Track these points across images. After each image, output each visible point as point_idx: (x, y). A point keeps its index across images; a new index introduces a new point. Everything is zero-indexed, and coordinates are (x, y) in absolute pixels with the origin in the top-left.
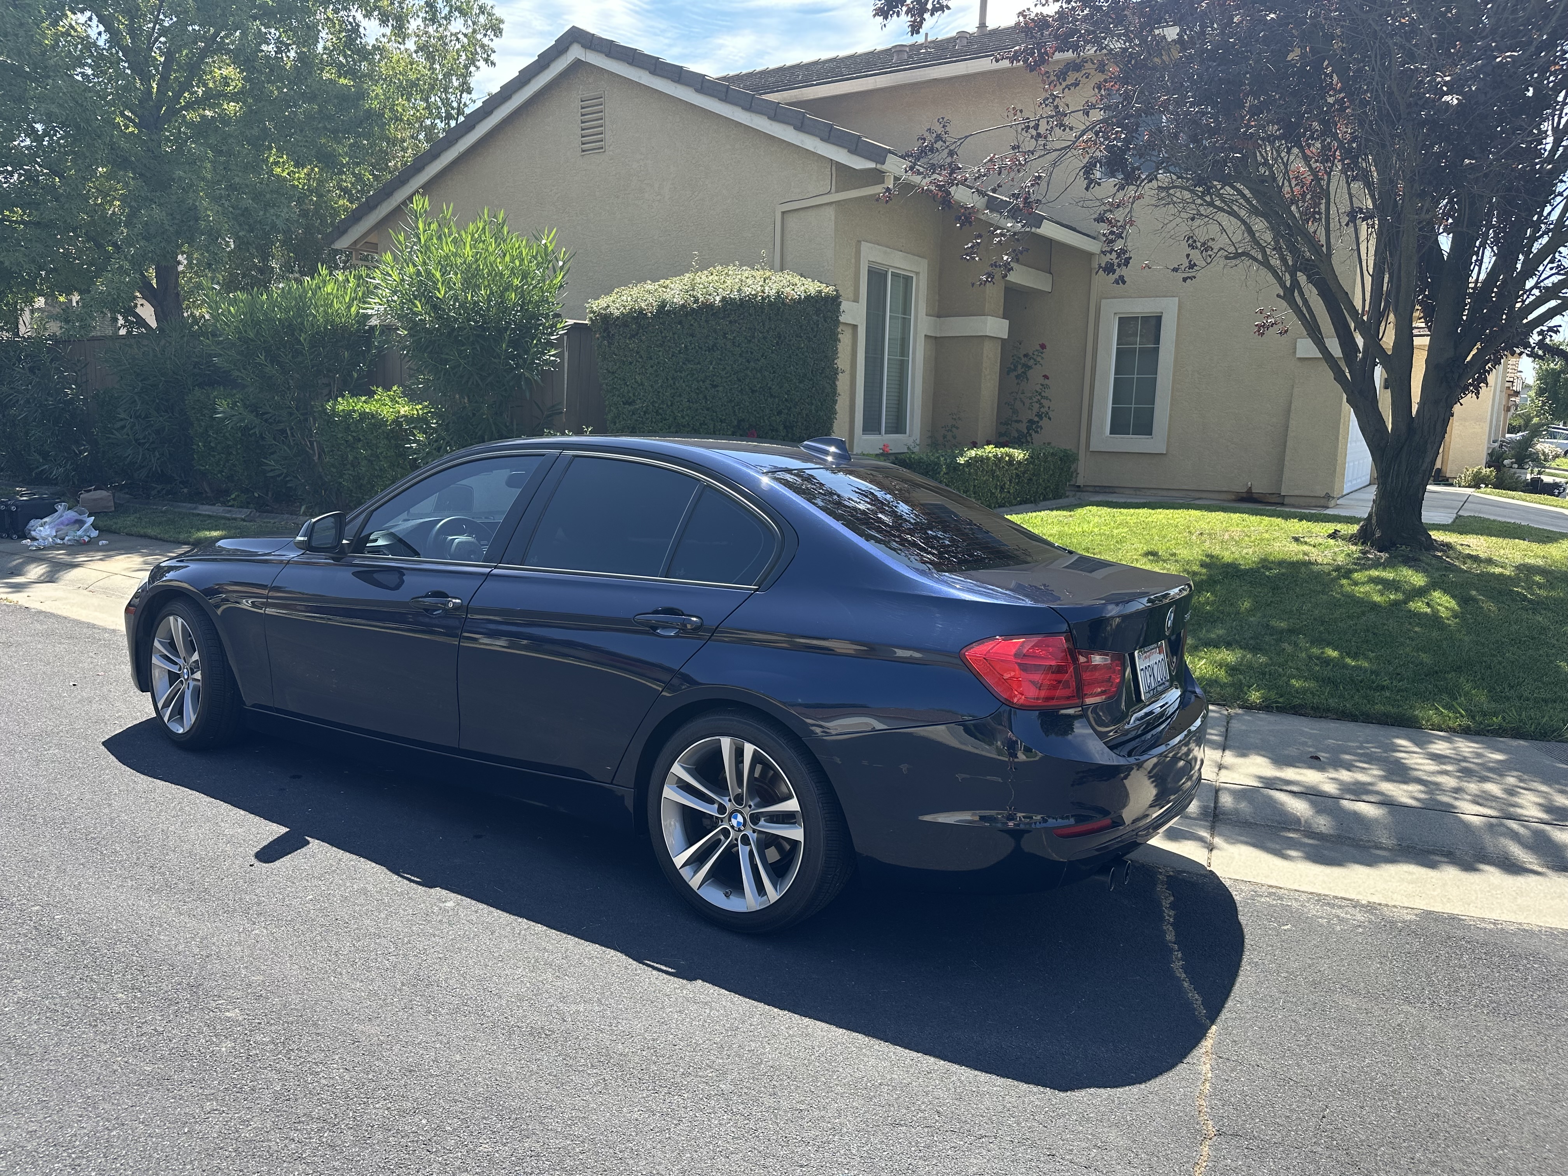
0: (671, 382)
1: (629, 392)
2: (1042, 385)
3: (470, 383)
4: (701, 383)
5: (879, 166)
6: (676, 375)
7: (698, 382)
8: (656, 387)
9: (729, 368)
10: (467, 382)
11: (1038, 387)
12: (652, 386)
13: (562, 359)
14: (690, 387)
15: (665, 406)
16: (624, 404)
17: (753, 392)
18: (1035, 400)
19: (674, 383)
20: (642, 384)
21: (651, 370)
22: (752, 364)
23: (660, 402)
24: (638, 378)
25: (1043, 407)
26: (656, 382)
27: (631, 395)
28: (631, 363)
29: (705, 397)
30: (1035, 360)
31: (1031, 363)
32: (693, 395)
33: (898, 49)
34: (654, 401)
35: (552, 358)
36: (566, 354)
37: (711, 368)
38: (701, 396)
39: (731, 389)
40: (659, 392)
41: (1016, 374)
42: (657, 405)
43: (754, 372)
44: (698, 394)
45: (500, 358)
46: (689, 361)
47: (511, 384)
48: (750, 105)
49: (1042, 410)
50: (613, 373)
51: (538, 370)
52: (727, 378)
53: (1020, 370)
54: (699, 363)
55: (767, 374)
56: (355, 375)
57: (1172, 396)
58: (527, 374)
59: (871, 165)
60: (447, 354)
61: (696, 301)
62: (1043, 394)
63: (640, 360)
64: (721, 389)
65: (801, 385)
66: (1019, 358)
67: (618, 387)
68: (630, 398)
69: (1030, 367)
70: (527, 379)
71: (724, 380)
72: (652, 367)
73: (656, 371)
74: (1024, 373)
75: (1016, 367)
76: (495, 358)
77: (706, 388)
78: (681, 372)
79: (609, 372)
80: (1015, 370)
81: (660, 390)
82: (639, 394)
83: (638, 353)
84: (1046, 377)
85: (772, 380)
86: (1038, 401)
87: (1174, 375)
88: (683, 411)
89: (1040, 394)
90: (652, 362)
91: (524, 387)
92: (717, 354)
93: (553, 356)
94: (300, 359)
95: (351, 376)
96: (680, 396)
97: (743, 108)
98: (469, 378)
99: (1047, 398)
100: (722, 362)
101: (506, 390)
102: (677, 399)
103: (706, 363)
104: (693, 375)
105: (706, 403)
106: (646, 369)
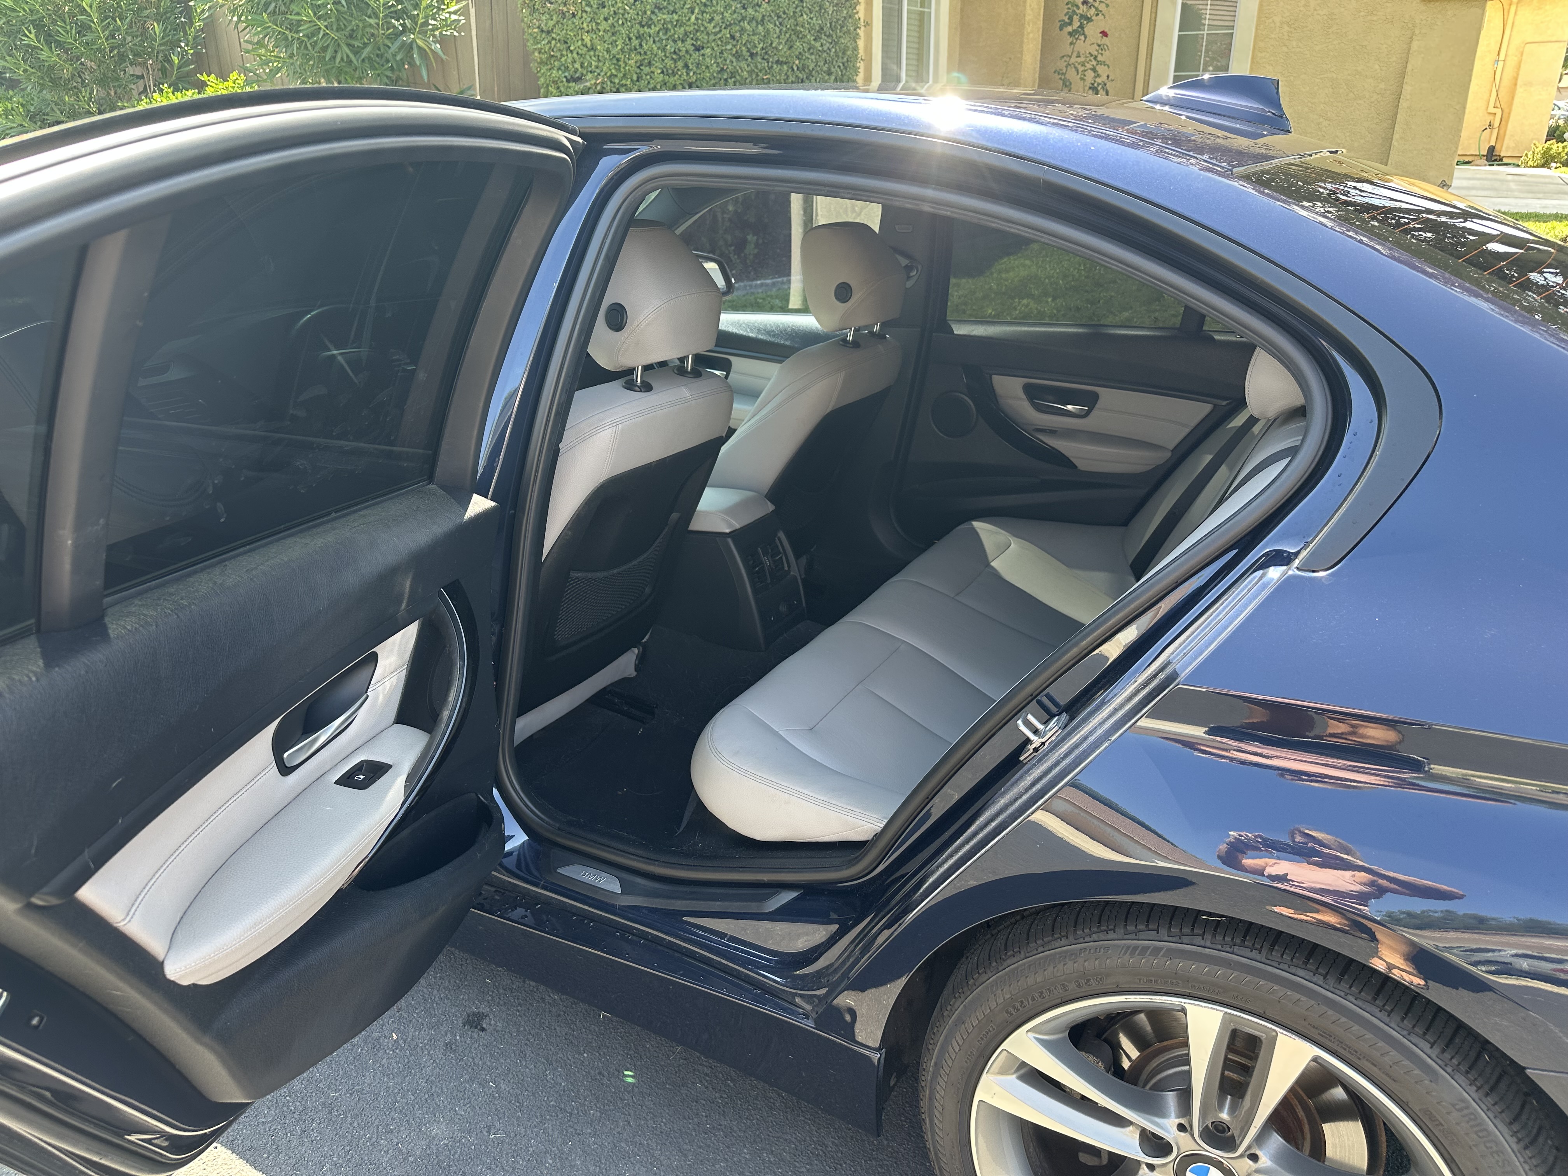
0: (635, 42)
1: (574, 61)
2: (1099, 46)
3: (338, 59)
4: (679, 43)
6: (642, 31)
7: (675, 41)
8: (614, 52)
9: (718, 18)
10: (334, 58)
11: (1093, 50)
12: (608, 51)
13: (468, 18)
14: (664, 50)
15: (628, 82)
16: (568, 81)
17: (752, 55)
18: (1088, 66)
19: (641, 45)
20: (593, 48)
21: (604, 25)
22: (750, 10)
24: (587, 38)
25: (1099, 76)
26: (614, 43)
27: (577, 66)
28: (574, 15)
29: (686, 66)
30: (1097, 9)
31: (1092, 12)
32: (669, 63)
34: (612, 75)
35: (454, 17)
36: (472, 11)
37: (693, 18)
38: (680, 64)
39: (721, 53)
40: (618, 60)
41: (1070, 29)
42: (617, 81)
43: (754, 24)
44: (675, 61)
45: (377, 17)
46: (660, 9)
47: (398, 58)
49: (1099, 80)
50: (548, 32)
51: (434, 36)
52: (716, 34)
53: (1076, 24)
54: (674, 12)
55: (771, 26)
56: (176, 60)
57: (1253, 58)
58: (420, 42)
60: (298, 14)
62: (1099, 58)
63: (588, 9)
64: (708, 51)
65: (818, 44)
67: (558, 54)
68: (576, 71)
69: (1089, 19)
70: (419, 47)
71: (712, 37)
72: (606, 19)
73: (613, 26)
74: (1081, 26)
75: (1071, 18)
76: (370, 17)
77: (687, 51)
78: (649, 27)
79: (542, 31)
80: (1070, 24)
81: (621, 56)
82: (590, 64)
84: (1104, 34)
85: (779, 37)
86: (1094, 70)
87: (1257, 29)
89: (1095, 58)
91: (418, 63)
93: (455, 13)
94: (89, 37)
95: (170, 62)
96: (650, 64)
98: (336, 52)
99: (1104, 64)
100: (708, 10)
101: (392, 68)
102: (646, 70)
103: (685, 11)
104: (667, 30)
105: (688, 74)
106: (598, 24)
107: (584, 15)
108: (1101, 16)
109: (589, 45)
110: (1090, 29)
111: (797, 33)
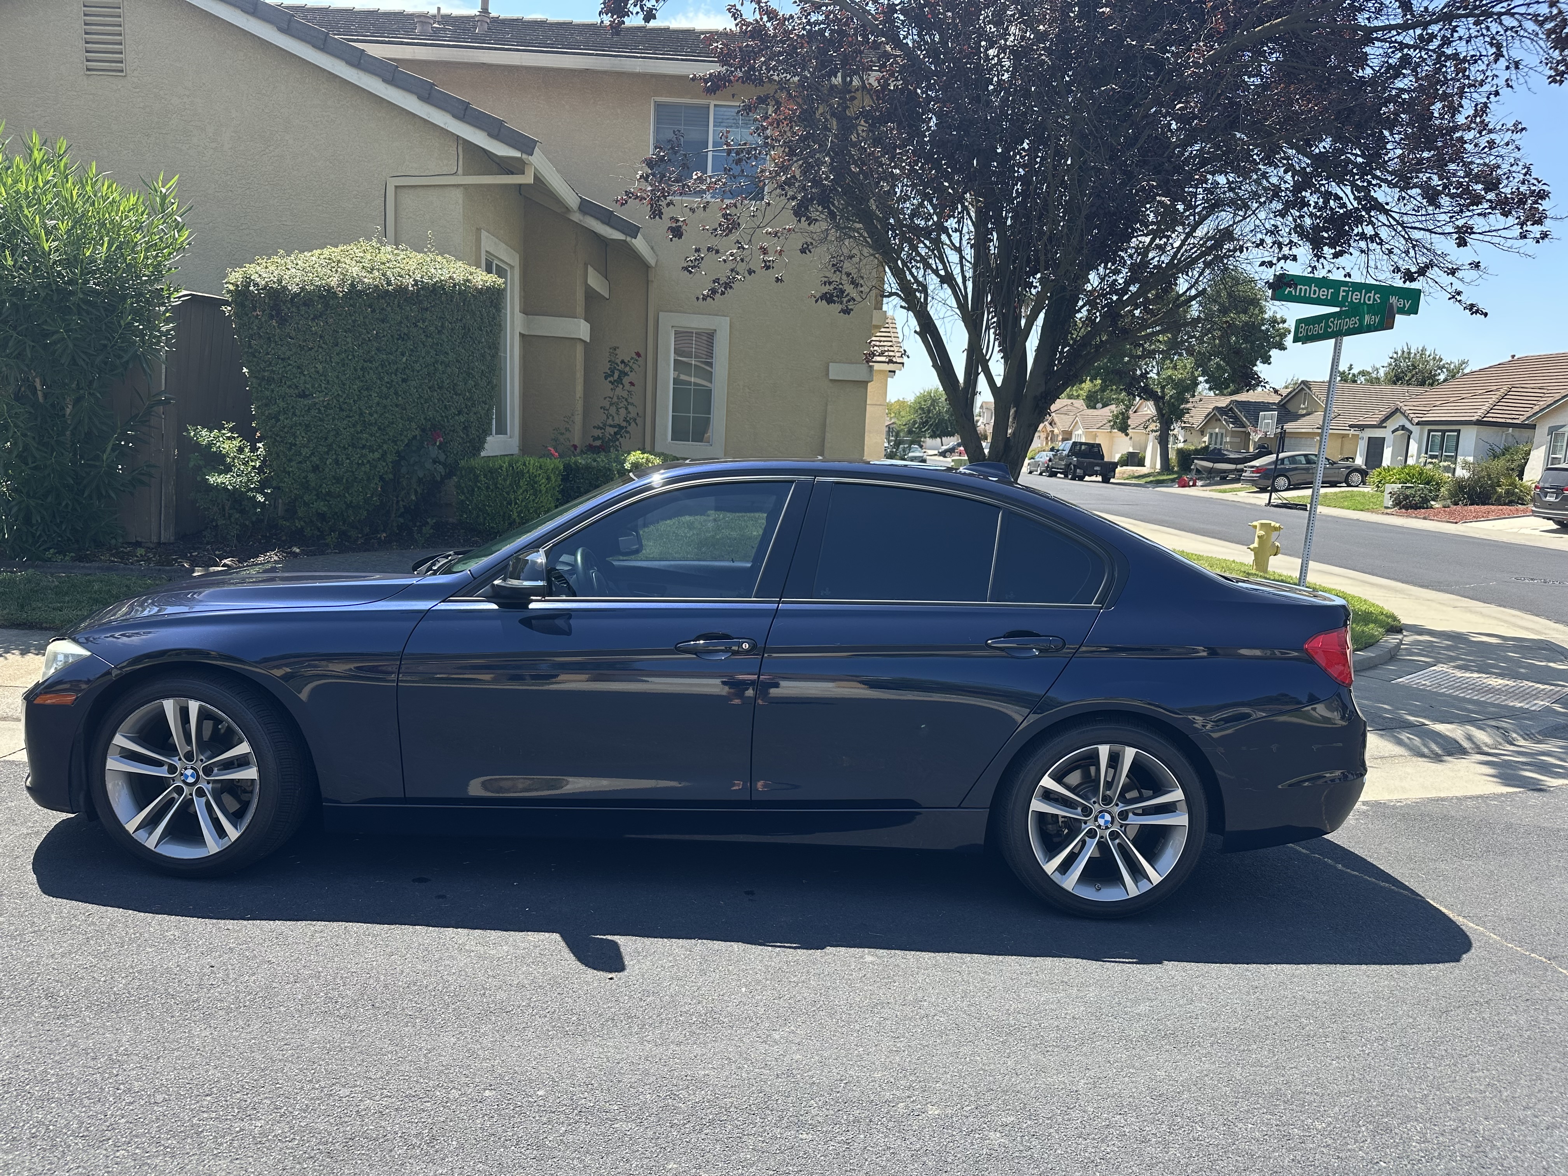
0: (360, 373)
1: (306, 383)
2: (629, 392)
4: (393, 376)
5: (524, 156)
6: (364, 365)
7: (389, 374)
8: (341, 378)
9: (420, 361)
11: (625, 394)
12: (336, 377)
14: (381, 380)
17: (439, 388)
18: (622, 405)
19: (363, 375)
20: (324, 374)
21: (336, 359)
23: (344, 396)
24: (320, 367)
25: (628, 412)
26: (341, 372)
27: (311, 386)
29: (396, 393)
30: (631, 367)
31: (627, 369)
32: (384, 389)
33: (422, 19)
34: (338, 395)
37: (403, 359)
38: (392, 390)
39: (422, 385)
40: (344, 384)
42: (341, 400)
44: (389, 388)
46: (380, 351)
48: (323, 45)
49: (627, 415)
52: (418, 371)
53: (617, 376)
54: (390, 353)
57: (727, 408)
59: (517, 154)
61: (389, 283)
62: (629, 400)
64: (412, 383)
66: (617, 364)
67: (293, 376)
68: (309, 390)
69: (626, 374)
71: (416, 374)
73: (343, 359)
74: (620, 378)
75: (614, 372)
77: (397, 383)
78: (371, 362)
79: (282, 358)
80: (613, 376)
81: (346, 382)
82: (319, 385)
83: (321, 337)
84: (632, 384)
86: (627, 409)
87: (728, 389)
88: (370, 407)
89: (626, 400)
90: (338, 349)
92: (410, 344)
96: (369, 390)
97: (313, 46)
100: (415, 354)
102: (365, 393)
103: (398, 353)
104: (382, 366)
105: (397, 399)
106: (331, 357)
107: (320, 350)
108: (633, 373)
109: (321, 372)
110: (626, 380)
111: (469, 374)
